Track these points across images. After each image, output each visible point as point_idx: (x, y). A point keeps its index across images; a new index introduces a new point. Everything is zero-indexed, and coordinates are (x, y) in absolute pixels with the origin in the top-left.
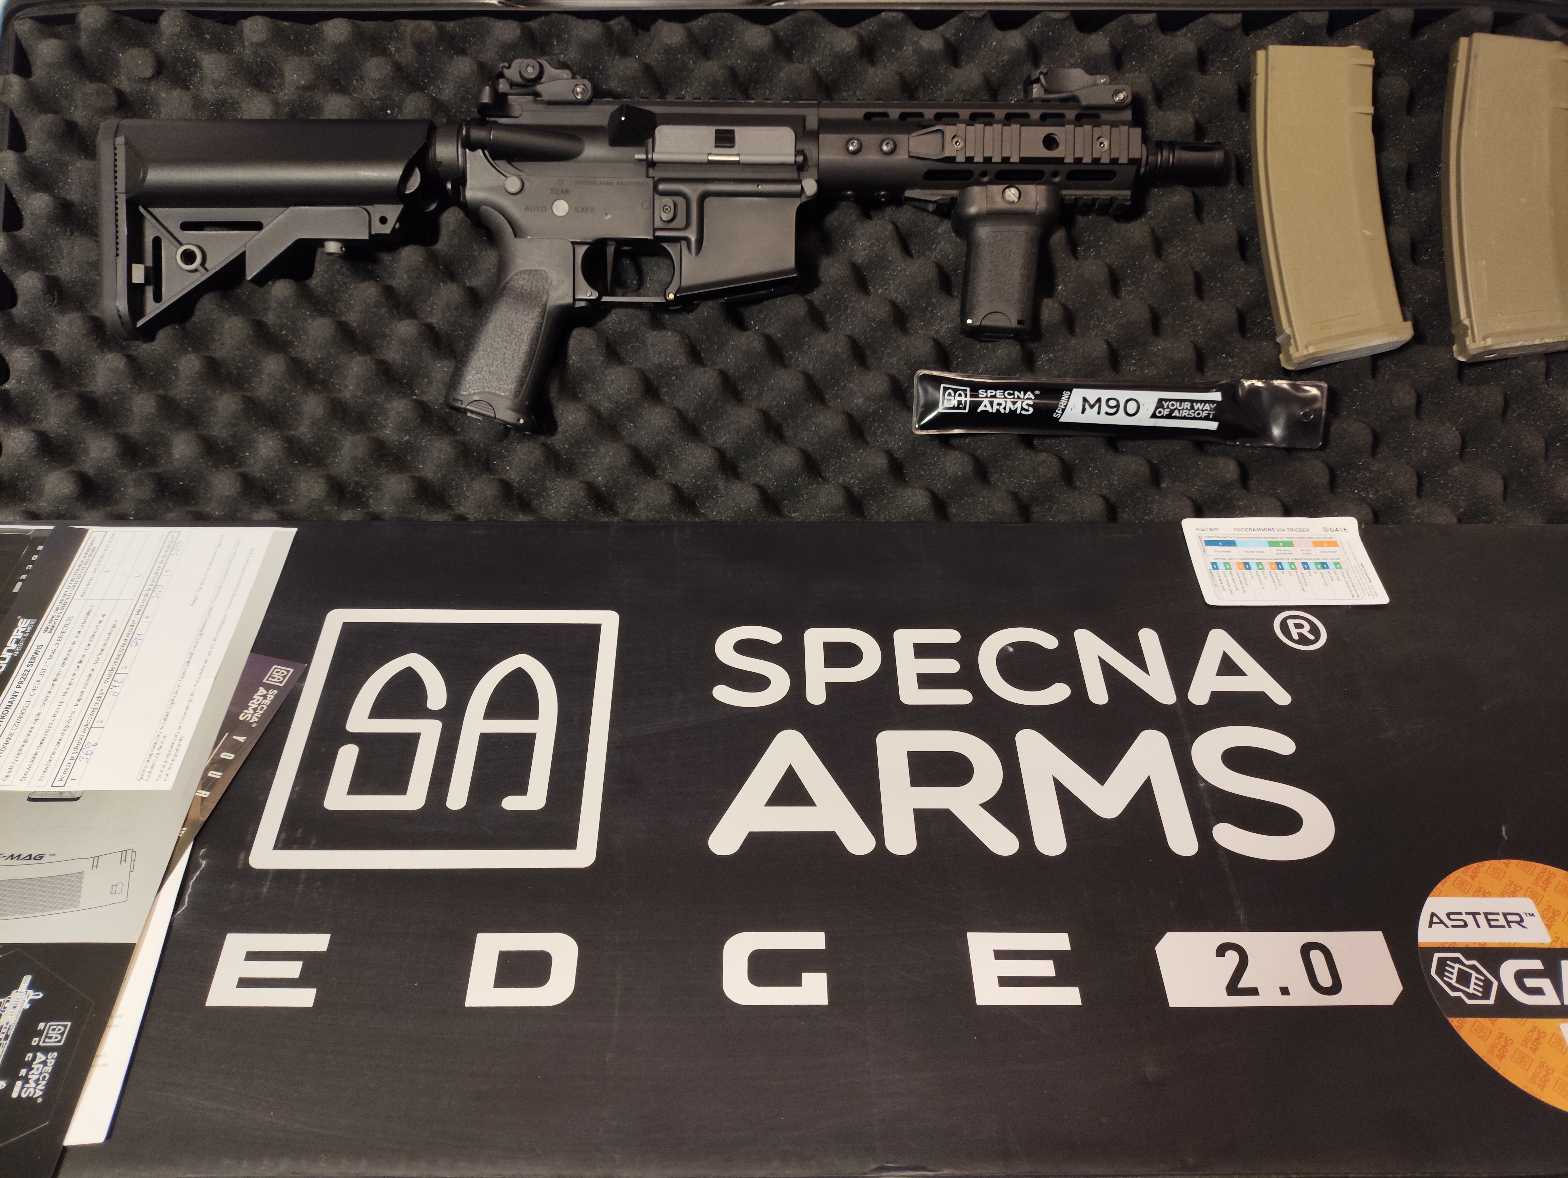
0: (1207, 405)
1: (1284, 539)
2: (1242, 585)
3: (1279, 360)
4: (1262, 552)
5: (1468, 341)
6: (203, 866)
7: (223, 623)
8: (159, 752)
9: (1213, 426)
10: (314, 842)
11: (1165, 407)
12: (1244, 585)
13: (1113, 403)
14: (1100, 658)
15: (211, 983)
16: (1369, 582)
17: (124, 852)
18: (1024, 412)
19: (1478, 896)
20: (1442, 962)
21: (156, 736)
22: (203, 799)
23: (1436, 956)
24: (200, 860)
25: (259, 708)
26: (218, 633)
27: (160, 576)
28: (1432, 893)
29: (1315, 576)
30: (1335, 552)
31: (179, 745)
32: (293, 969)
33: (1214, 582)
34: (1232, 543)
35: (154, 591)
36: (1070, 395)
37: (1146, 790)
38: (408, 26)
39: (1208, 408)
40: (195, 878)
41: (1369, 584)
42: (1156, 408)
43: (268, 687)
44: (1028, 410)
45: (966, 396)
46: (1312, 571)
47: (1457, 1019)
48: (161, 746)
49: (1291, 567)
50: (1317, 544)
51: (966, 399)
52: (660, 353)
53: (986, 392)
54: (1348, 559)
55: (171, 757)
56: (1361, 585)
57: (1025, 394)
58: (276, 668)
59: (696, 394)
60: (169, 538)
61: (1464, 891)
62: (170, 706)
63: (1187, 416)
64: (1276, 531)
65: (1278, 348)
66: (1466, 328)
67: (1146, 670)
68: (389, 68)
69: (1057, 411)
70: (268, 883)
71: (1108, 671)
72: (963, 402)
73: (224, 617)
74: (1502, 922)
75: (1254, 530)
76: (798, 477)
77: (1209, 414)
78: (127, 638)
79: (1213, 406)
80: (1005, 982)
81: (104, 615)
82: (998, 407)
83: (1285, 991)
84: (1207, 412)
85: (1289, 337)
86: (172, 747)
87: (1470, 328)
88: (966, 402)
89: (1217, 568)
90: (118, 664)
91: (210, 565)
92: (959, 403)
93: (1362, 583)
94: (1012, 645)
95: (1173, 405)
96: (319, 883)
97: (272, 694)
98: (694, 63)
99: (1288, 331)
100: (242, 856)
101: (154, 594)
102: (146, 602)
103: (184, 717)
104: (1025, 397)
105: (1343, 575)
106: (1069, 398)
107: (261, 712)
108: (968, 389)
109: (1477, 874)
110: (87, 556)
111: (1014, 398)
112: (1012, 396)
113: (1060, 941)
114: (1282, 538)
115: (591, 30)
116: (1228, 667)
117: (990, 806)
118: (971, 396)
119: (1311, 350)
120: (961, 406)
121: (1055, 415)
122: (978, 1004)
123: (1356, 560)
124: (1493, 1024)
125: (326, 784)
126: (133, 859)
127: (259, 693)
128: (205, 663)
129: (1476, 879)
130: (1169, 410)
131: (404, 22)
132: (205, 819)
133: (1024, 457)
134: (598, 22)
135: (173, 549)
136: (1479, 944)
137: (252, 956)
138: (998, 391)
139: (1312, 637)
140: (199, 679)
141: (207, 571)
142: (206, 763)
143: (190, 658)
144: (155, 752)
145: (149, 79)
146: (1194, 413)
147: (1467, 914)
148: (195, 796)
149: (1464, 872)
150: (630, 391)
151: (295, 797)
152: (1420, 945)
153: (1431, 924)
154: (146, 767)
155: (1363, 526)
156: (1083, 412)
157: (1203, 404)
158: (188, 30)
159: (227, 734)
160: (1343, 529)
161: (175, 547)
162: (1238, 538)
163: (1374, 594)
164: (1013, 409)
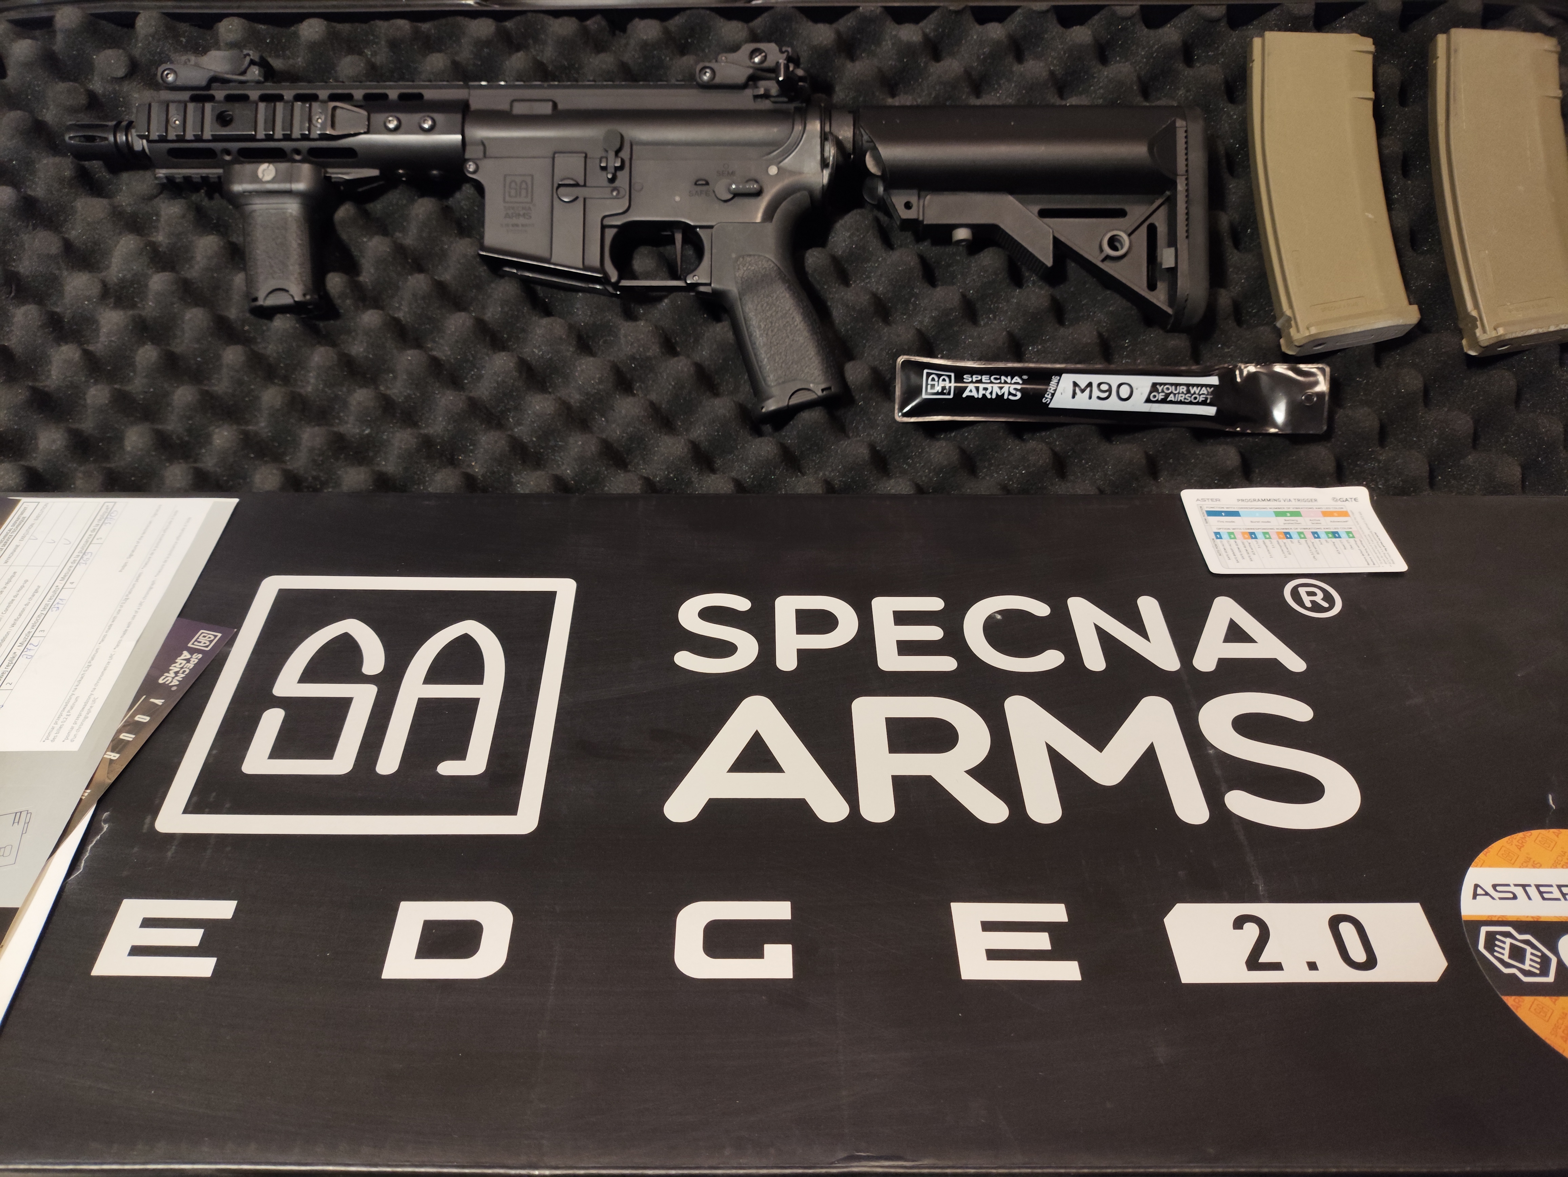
0: (1204, 388)
1: (1291, 510)
2: (1248, 554)
3: (1279, 346)
4: (1268, 522)
5: (1478, 332)
6: (105, 829)
7: (151, 588)
8: (69, 714)
9: (1211, 411)
10: (228, 805)
11: (1160, 391)
12: (1251, 554)
13: (1104, 387)
14: (1095, 624)
15: (100, 951)
16: (1384, 550)
17: (18, 814)
18: (1011, 397)
19: (1527, 867)
20: (1491, 937)
21: (68, 697)
22: (111, 761)
23: (1484, 930)
24: (102, 824)
25: (181, 672)
26: (144, 598)
27: (90, 544)
28: (1473, 863)
29: (1326, 545)
30: (1346, 521)
31: (91, 707)
32: (193, 937)
33: (1218, 551)
34: (1236, 514)
35: (82, 557)
36: (1059, 380)
37: (1149, 759)
38: (382, 26)
39: (1205, 392)
40: (94, 842)
41: (1385, 552)
42: (1151, 393)
43: (192, 651)
44: (1015, 395)
45: (950, 382)
46: (1322, 540)
47: (1513, 997)
48: (72, 708)
49: (1300, 537)
50: (1326, 514)
51: (950, 385)
52: (632, 344)
53: (972, 377)
54: (1361, 528)
55: (82, 718)
56: (1376, 553)
57: (1012, 379)
58: (203, 633)
59: (670, 384)
60: (105, 507)
61: (1510, 861)
62: (87, 669)
63: (1183, 400)
64: (1282, 501)
65: (1279, 333)
66: (1475, 319)
67: (1147, 638)
68: (362, 65)
69: (1046, 396)
70: (174, 847)
71: (1104, 637)
72: (947, 388)
73: (153, 583)
74: (1557, 894)
75: (1259, 500)
76: (775, 468)
77: (1207, 399)
78: (48, 603)
79: (1210, 390)
80: (993, 955)
81: (26, 581)
82: (984, 392)
83: (1312, 966)
84: (1204, 396)
85: (1289, 320)
86: (83, 708)
87: (1478, 319)
88: (950, 387)
89: (1221, 538)
90: (35, 628)
91: (144, 533)
92: (944, 388)
93: (1376, 551)
94: (999, 612)
95: (1168, 389)
96: (228, 849)
97: (196, 658)
98: (671, 59)
99: (1288, 312)
100: (148, 820)
101: (82, 561)
102: (72, 569)
103: (100, 679)
104: (1013, 382)
105: (1356, 544)
106: (1058, 383)
107: (183, 676)
108: (953, 375)
109: (1524, 844)
110: (16, 525)
111: (1000, 383)
112: (999, 381)
113: (1057, 913)
114: (1289, 508)
115: (566, 27)
116: (1235, 634)
117: (978, 773)
118: (955, 382)
119: (1313, 330)
120: (945, 391)
121: (1044, 401)
122: (963, 978)
123: (1369, 529)
124: (1554, 1003)
125: (247, 749)
126: (27, 821)
127: (182, 657)
128: (128, 627)
129: (1522, 849)
130: (1164, 394)
131: (379, 23)
132: (111, 781)
133: (1014, 447)
134: (574, 19)
135: (107, 518)
136: (1532, 917)
137: (148, 923)
138: (983, 377)
139: (1326, 605)
140: (119, 642)
141: (140, 539)
142: (118, 725)
143: (113, 622)
144: (65, 713)
145: (123, 79)
146: (1191, 397)
147: (1516, 885)
148: (103, 758)
149: (1509, 842)
150: (601, 381)
151: (211, 761)
152: (1464, 919)
153: (1475, 896)
154: (53, 728)
155: (1375, 498)
156: (1073, 397)
157: (1199, 388)
158: (163, 31)
159: (144, 696)
160: (1353, 500)
161: (109, 517)
162: (1242, 508)
163: (1391, 562)
164: (1000, 394)
